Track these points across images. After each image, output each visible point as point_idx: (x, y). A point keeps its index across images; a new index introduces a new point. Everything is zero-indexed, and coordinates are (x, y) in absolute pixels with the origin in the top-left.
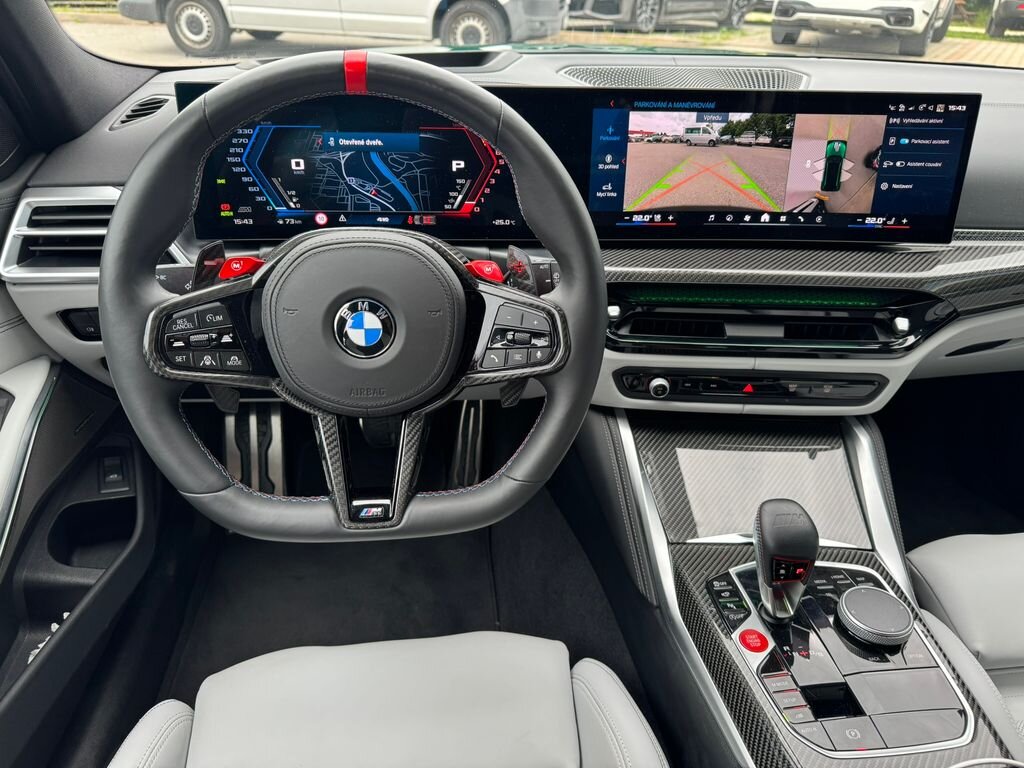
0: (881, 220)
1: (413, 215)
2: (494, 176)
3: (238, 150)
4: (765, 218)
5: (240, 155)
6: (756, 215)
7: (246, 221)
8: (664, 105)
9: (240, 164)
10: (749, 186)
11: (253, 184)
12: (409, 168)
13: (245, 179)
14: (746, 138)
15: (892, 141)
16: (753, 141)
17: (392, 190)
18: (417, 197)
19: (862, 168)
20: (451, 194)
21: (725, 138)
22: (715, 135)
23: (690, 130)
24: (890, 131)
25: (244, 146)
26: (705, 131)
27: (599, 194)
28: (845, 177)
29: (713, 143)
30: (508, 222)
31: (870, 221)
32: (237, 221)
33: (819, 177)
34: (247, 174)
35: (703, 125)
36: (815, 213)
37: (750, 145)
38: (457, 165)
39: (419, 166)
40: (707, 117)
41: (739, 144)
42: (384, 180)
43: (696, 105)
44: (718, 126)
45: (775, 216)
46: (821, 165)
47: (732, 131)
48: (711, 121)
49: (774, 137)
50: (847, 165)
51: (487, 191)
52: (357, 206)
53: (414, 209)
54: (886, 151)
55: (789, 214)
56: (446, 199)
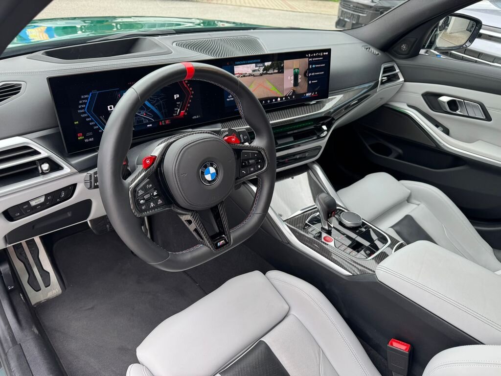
0: (310, 94)
1: (161, 121)
2: (191, 98)
3: (83, 106)
4: (279, 99)
5: (84, 108)
6: (276, 98)
7: (90, 140)
8: (245, 62)
9: (84, 113)
10: (273, 89)
11: (92, 121)
12: (158, 101)
13: (88, 120)
14: (271, 71)
15: (311, 66)
16: (273, 72)
17: (152, 112)
18: (162, 113)
19: (303, 77)
20: (175, 109)
21: (265, 72)
22: (261, 72)
23: (254, 71)
24: (310, 63)
25: (85, 103)
26: (259, 70)
27: (228, 100)
28: (299, 81)
29: (261, 75)
30: (198, 117)
31: (307, 95)
32: (86, 140)
33: (292, 82)
34: (88, 117)
35: (257, 68)
36: (292, 95)
37: (272, 74)
38: (176, 96)
39: (161, 99)
40: (259, 65)
41: (269, 74)
42: (148, 108)
43: (254, 61)
44: (262, 68)
45: (281, 98)
46: (292, 78)
47: (266, 69)
48: (260, 67)
49: (279, 70)
50: (300, 76)
51: (189, 105)
52: (138, 122)
53: (162, 119)
54: (310, 70)
55: (286, 97)
56: (174, 111)
